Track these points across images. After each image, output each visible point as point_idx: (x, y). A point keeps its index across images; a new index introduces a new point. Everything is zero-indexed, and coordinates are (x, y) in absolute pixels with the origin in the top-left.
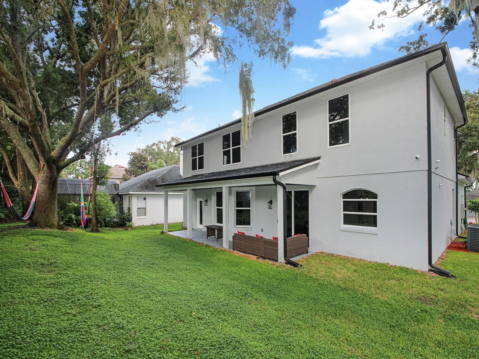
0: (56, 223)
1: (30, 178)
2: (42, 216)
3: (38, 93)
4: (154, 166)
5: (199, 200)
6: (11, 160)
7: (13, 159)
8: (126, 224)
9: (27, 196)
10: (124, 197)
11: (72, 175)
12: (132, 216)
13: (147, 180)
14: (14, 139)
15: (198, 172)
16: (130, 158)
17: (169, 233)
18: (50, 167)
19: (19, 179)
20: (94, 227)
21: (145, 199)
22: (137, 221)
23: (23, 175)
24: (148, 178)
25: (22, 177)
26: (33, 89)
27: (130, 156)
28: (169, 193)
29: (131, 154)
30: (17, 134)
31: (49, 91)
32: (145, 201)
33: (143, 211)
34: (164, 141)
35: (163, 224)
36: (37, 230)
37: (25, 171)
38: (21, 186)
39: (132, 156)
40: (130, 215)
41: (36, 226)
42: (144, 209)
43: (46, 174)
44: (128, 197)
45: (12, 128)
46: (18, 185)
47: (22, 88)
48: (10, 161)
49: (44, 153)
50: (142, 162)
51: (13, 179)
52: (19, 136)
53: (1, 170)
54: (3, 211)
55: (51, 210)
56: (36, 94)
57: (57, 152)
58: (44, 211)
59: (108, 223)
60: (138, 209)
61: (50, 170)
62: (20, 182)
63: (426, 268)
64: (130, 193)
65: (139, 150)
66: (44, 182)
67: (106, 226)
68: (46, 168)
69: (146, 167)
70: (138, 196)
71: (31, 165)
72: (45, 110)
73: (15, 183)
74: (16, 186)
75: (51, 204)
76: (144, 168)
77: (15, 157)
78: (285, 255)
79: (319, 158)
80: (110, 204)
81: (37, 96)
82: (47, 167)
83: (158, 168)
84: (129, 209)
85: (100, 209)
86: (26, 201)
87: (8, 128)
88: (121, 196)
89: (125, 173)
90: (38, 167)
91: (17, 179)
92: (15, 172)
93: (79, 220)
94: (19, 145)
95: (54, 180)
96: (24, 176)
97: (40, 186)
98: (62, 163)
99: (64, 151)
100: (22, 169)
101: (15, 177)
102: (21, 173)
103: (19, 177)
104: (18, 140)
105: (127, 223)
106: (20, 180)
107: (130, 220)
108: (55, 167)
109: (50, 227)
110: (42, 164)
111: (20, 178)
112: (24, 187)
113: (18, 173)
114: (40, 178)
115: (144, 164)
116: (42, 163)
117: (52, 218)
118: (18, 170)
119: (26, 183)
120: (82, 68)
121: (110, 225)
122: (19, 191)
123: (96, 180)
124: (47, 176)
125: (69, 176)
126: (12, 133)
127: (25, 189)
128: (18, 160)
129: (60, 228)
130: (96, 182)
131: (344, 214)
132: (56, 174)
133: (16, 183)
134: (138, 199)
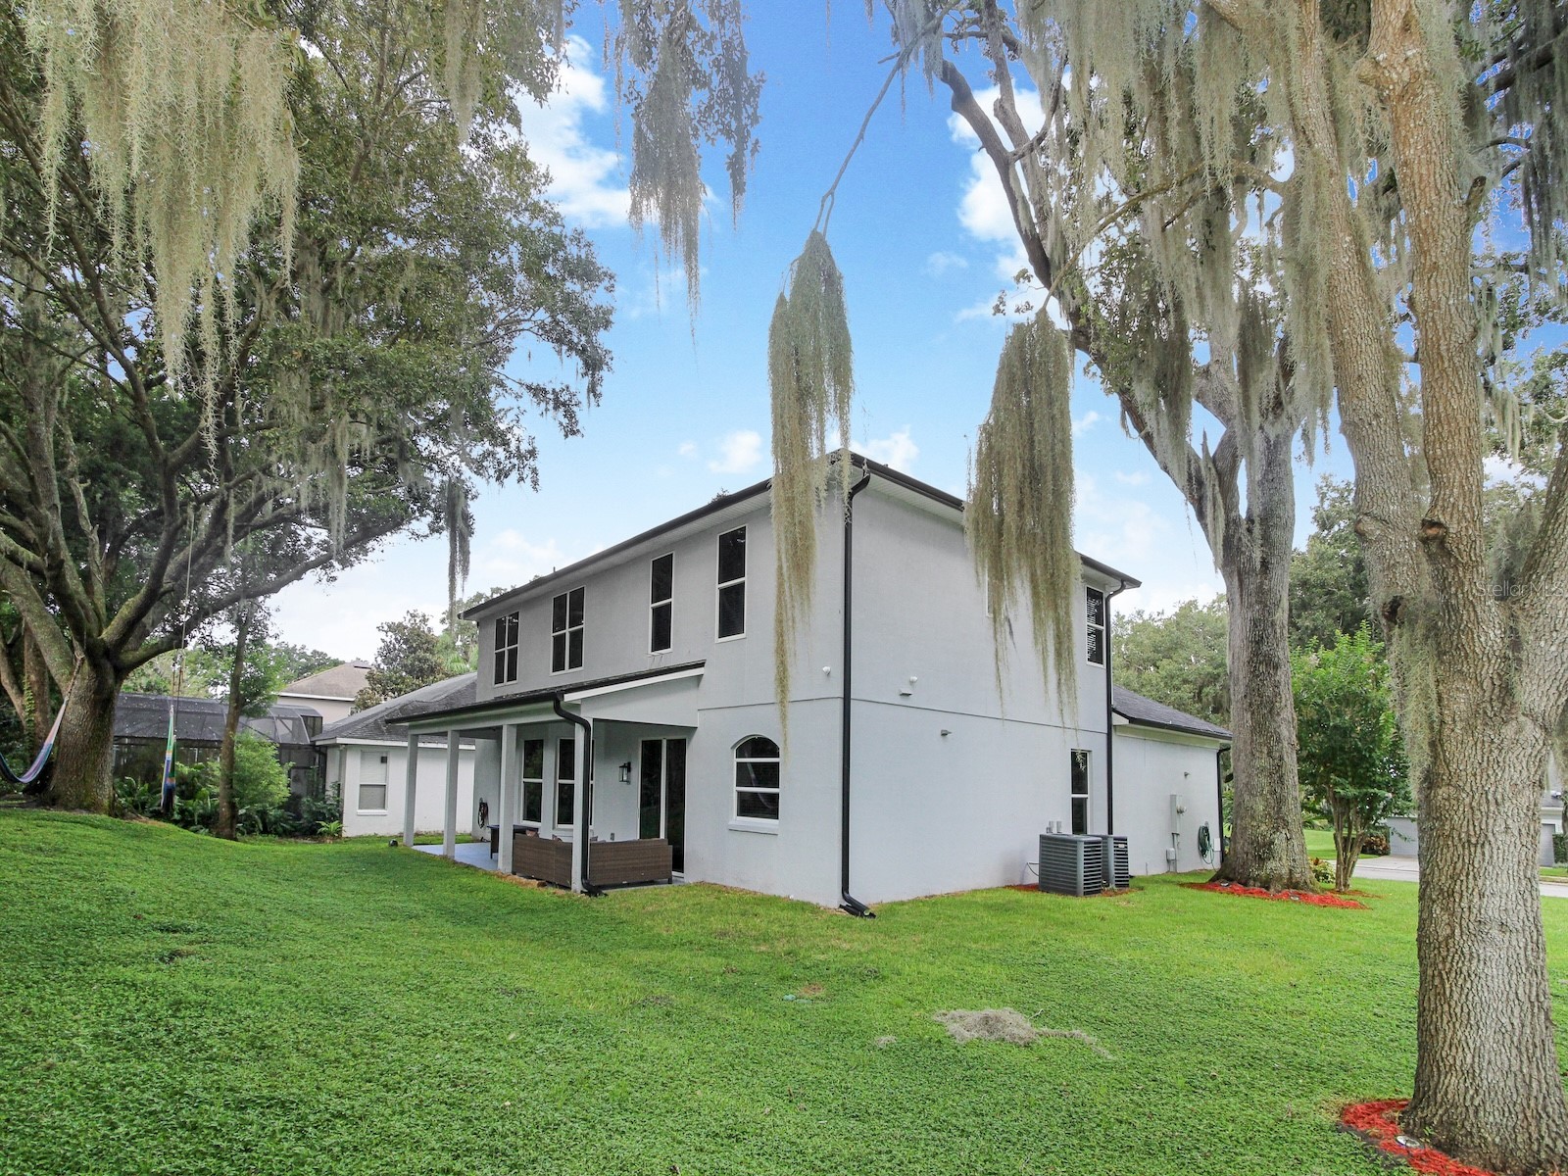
0: (106, 802)
1: (51, 691)
2: (71, 780)
3: (85, 485)
6: (8, 643)
7: (14, 641)
8: (321, 826)
10: (330, 752)
11: (220, 689)
12: (343, 808)
14: (17, 595)
15: (506, 688)
16: (383, 641)
17: (415, 847)
18: (95, 666)
19: (26, 692)
21: (384, 760)
22: (358, 822)
23: (36, 682)
24: (405, 702)
25: (36, 688)
26: (72, 476)
27: (383, 635)
28: (420, 745)
29: (386, 628)
30: (25, 583)
31: (116, 473)
32: (384, 765)
33: (374, 795)
35: (441, 835)
36: (53, 812)
37: (41, 674)
38: (30, 712)
39: (390, 634)
40: (339, 803)
41: (53, 804)
42: (379, 790)
43: (87, 682)
44: (338, 753)
45: (13, 569)
46: (24, 707)
47: (32, 503)
48: (6, 645)
49: (81, 634)
50: (420, 653)
51: (12, 692)
52: (29, 589)
55: (94, 769)
56: (78, 488)
57: (116, 630)
58: (78, 770)
59: (275, 823)
60: (365, 788)
61: (97, 673)
62: (29, 700)
63: (834, 900)
64: (340, 741)
65: (413, 616)
66: (81, 700)
67: (265, 831)
68: (86, 667)
69: (432, 670)
70: (364, 750)
71: (53, 659)
72: (96, 529)
73: (15, 703)
74: (18, 709)
75: (98, 753)
76: (425, 672)
77: (19, 638)
78: (584, 876)
79: (701, 665)
80: (274, 767)
81: (79, 494)
82: (90, 665)
84: (339, 787)
85: (243, 781)
87: (4, 569)
88: (323, 750)
89: (366, 684)
90: (71, 663)
91: (21, 691)
92: (17, 675)
93: (189, 811)
94: (30, 611)
95: (105, 696)
96: (42, 684)
97: (71, 711)
98: (129, 657)
99: (134, 626)
100: (35, 669)
101: (15, 687)
102: (33, 677)
103: (26, 687)
104: (26, 598)
105: (323, 824)
106: (28, 694)
107: (337, 815)
108: (109, 665)
109: (88, 809)
110: (79, 658)
111: (29, 689)
112: (37, 714)
113: (26, 677)
114: (74, 687)
115: (427, 660)
116: (80, 655)
117: (97, 787)
118: (26, 668)
119: (43, 702)
120: (165, 461)
121: (280, 830)
122: (24, 723)
123: (237, 701)
124: (88, 688)
125: (211, 690)
126: (13, 580)
127: (40, 719)
128: (26, 644)
129: (116, 811)
130: (236, 708)
131: (740, 794)
132: (111, 681)
133: (17, 702)
134: (362, 758)
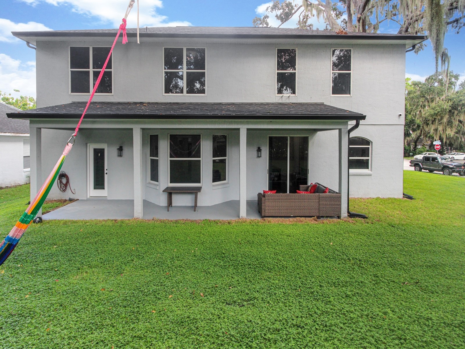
5: (92, 147)
78: (348, 208)
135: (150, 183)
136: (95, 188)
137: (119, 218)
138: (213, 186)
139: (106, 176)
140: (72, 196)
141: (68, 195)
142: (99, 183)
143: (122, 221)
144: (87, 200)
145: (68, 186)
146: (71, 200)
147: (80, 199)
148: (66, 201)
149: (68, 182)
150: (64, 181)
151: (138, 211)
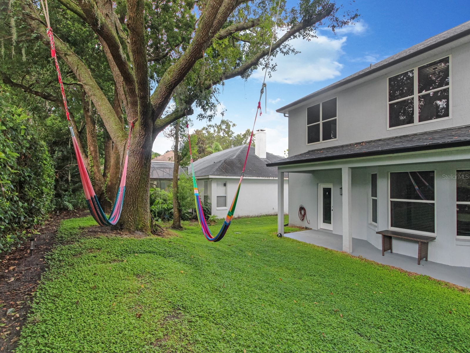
2: (130, 211)
4: (209, 149)
5: (322, 186)
6: (79, 131)
9: (99, 180)
12: (211, 207)
13: (223, 161)
14: (87, 85)
15: (322, 144)
18: (145, 124)
19: (89, 156)
20: (176, 222)
21: (225, 185)
22: (217, 213)
23: (94, 151)
24: (223, 159)
25: (93, 154)
32: (225, 187)
34: (214, 125)
37: (96, 146)
40: (208, 204)
41: (122, 229)
42: (224, 198)
43: (137, 139)
45: (83, 68)
46: (88, 164)
50: (200, 145)
51: (82, 156)
53: (69, 145)
54: (71, 200)
57: (159, 97)
58: (134, 203)
60: (219, 198)
61: (145, 131)
62: (91, 160)
64: (210, 177)
69: (203, 151)
70: (218, 181)
82: (140, 124)
83: (213, 151)
84: (207, 197)
85: (183, 198)
86: (98, 186)
87: (77, 68)
91: (86, 156)
92: (84, 147)
94: (94, 95)
100: (93, 143)
101: (84, 154)
102: (92, 149)
103: (89, 153)
104: (92, 86)
105: (209, 216)
106: (90, 158)
107: (210, 211)
108: (152, 126)
110: (132, 121)
111: (91, 154)
112: (95, 168)
113: (88, 148)
118: (89, 144)
119: (97, 161)
123: (178, 158)
126: (83, 75)
127: (96, 170)
133: (85, 162)
134: (217, 184)
135: (371, 224)
136: (324, 222)
137: (330, 248)
138: (457, 240)
139: (332, 212)
140: (308, 226)
141: (305, 224)
142: (327, 218)
143: (331, 251)
144: (318, 231)
145: (305, 217)
146: (307, 228)
147: (313, 228)
148: (303, 228)
149: (305, 213)
150: (303, 212)
151: (347, 246)
